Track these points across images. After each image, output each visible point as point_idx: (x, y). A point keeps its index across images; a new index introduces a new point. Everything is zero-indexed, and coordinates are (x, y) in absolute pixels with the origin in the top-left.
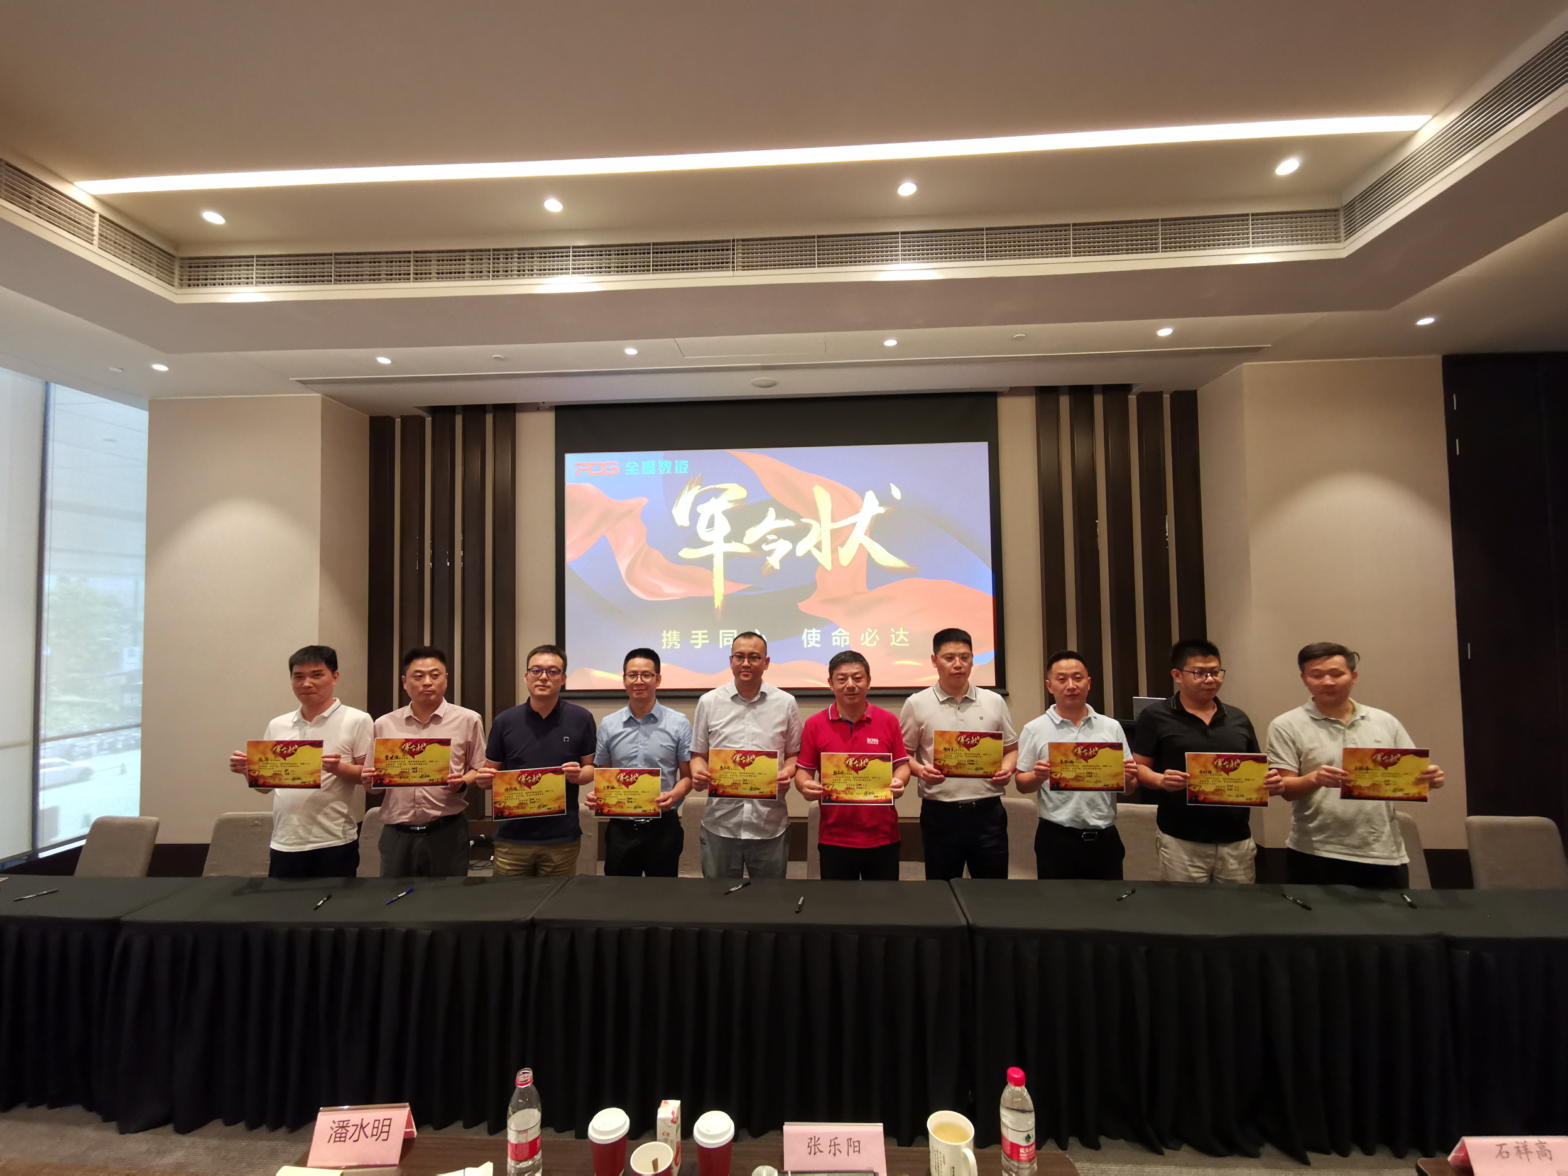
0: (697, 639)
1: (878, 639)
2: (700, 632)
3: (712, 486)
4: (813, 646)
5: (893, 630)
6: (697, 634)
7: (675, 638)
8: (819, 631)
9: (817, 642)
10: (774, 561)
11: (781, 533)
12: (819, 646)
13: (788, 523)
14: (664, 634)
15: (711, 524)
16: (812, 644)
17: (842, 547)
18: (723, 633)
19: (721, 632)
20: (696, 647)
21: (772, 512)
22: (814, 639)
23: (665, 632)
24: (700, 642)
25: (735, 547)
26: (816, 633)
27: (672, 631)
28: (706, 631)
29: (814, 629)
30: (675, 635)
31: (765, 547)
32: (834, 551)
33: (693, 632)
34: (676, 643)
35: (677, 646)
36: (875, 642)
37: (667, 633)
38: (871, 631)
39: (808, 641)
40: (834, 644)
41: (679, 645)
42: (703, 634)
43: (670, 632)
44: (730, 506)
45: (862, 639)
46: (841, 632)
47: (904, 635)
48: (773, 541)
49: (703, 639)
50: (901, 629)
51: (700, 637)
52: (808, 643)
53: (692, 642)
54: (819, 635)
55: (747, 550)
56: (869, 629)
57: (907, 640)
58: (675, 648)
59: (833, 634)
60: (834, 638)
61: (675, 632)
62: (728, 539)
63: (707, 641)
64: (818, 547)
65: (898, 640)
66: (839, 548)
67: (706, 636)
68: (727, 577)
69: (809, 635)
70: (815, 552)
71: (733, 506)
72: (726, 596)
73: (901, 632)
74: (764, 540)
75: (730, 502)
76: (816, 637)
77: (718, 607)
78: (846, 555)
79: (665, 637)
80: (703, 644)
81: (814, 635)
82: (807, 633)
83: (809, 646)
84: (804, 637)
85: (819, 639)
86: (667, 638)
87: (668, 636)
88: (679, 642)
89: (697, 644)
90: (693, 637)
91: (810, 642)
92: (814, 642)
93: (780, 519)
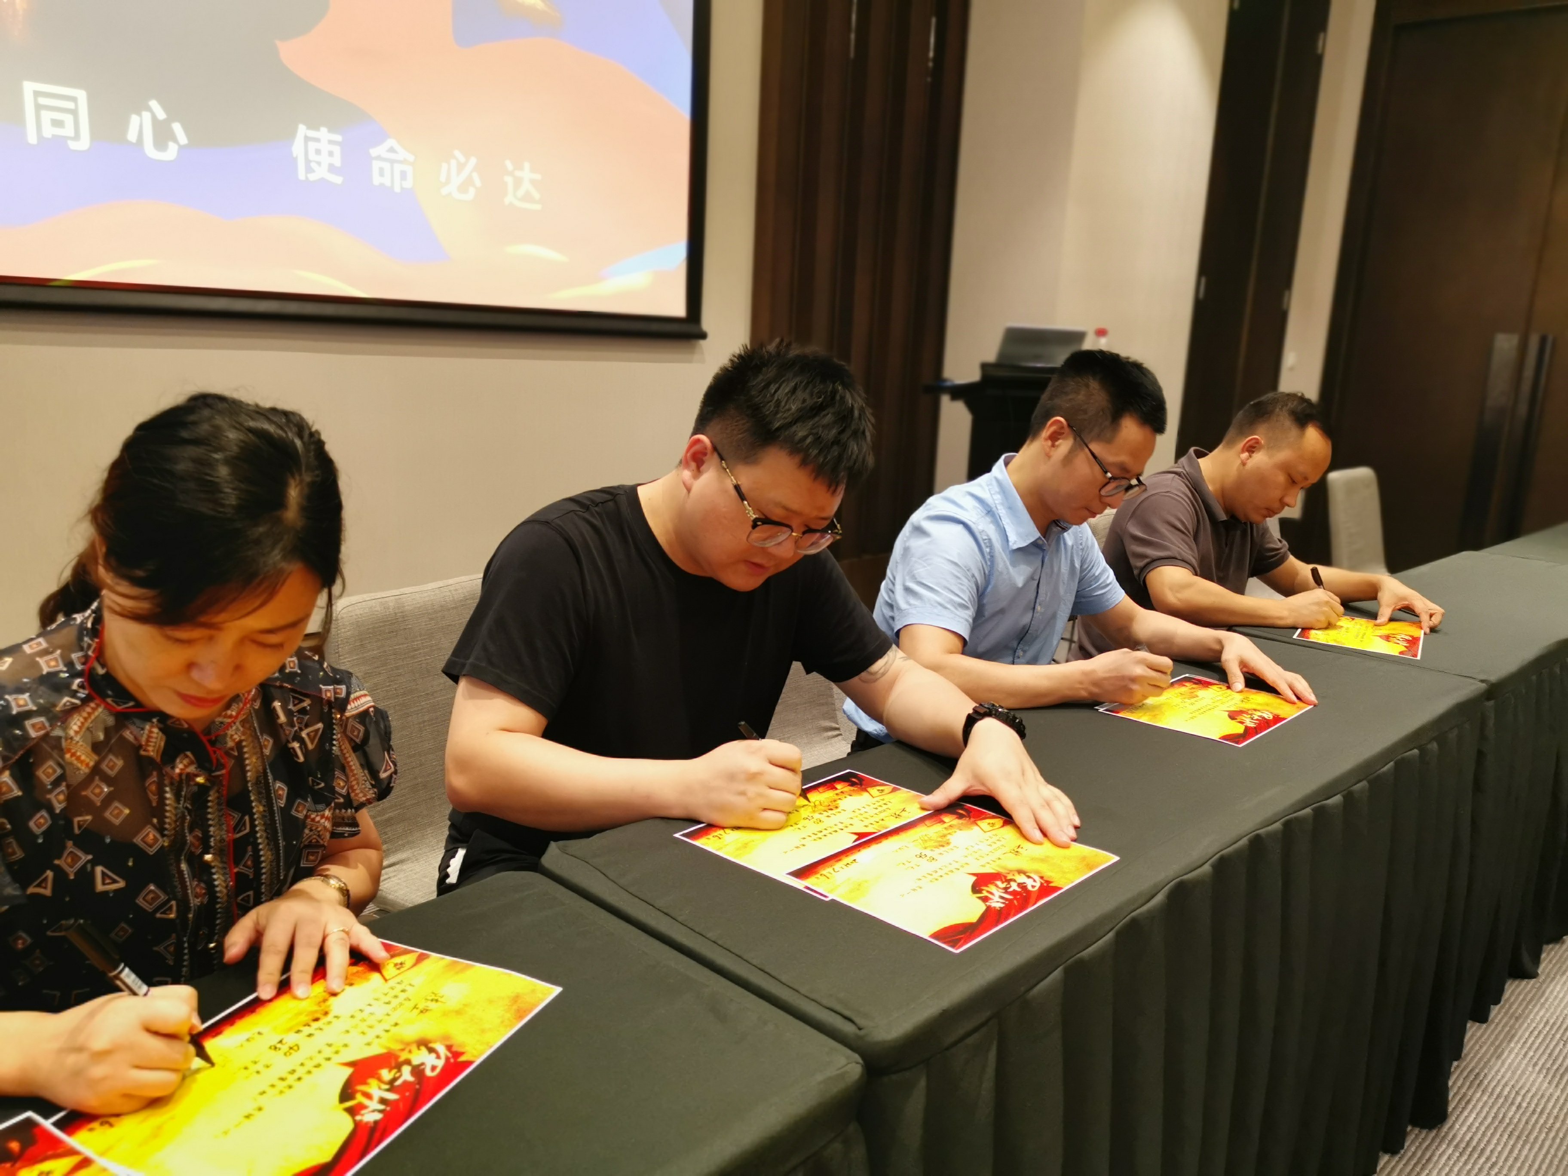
1: (478, 182)
4: (323, 180)
5: (509, 165)
8: (338, 138)
9: (332, 168)
12: (338, 180)
16: (321, 173)
18: (37, 94)
19: (30, 87)
22: (325, 160)
26: (331, 142)
29: (324, 130)
36: (472, 191)
38: (462, 159)
39: (308, 161)
40: (377, 180)
45: (443, 178)
46: (392, 150)
47: (533, 182)
50: (527, 165)
52: (309, 170)
54: (337, 150)
56: (457, 153)
57: (536, 195)
59: (374, 152)
60: (376, 165)
65: (521, 193)
69: (312, 146)
73: (526, 173)
76: (331, 154)
81: (325, 147)
82: (307, 139)
83: (312, 177)
84: (297, 148)
85: (337, 161)
91: (313, 165)
92: (325, 167)
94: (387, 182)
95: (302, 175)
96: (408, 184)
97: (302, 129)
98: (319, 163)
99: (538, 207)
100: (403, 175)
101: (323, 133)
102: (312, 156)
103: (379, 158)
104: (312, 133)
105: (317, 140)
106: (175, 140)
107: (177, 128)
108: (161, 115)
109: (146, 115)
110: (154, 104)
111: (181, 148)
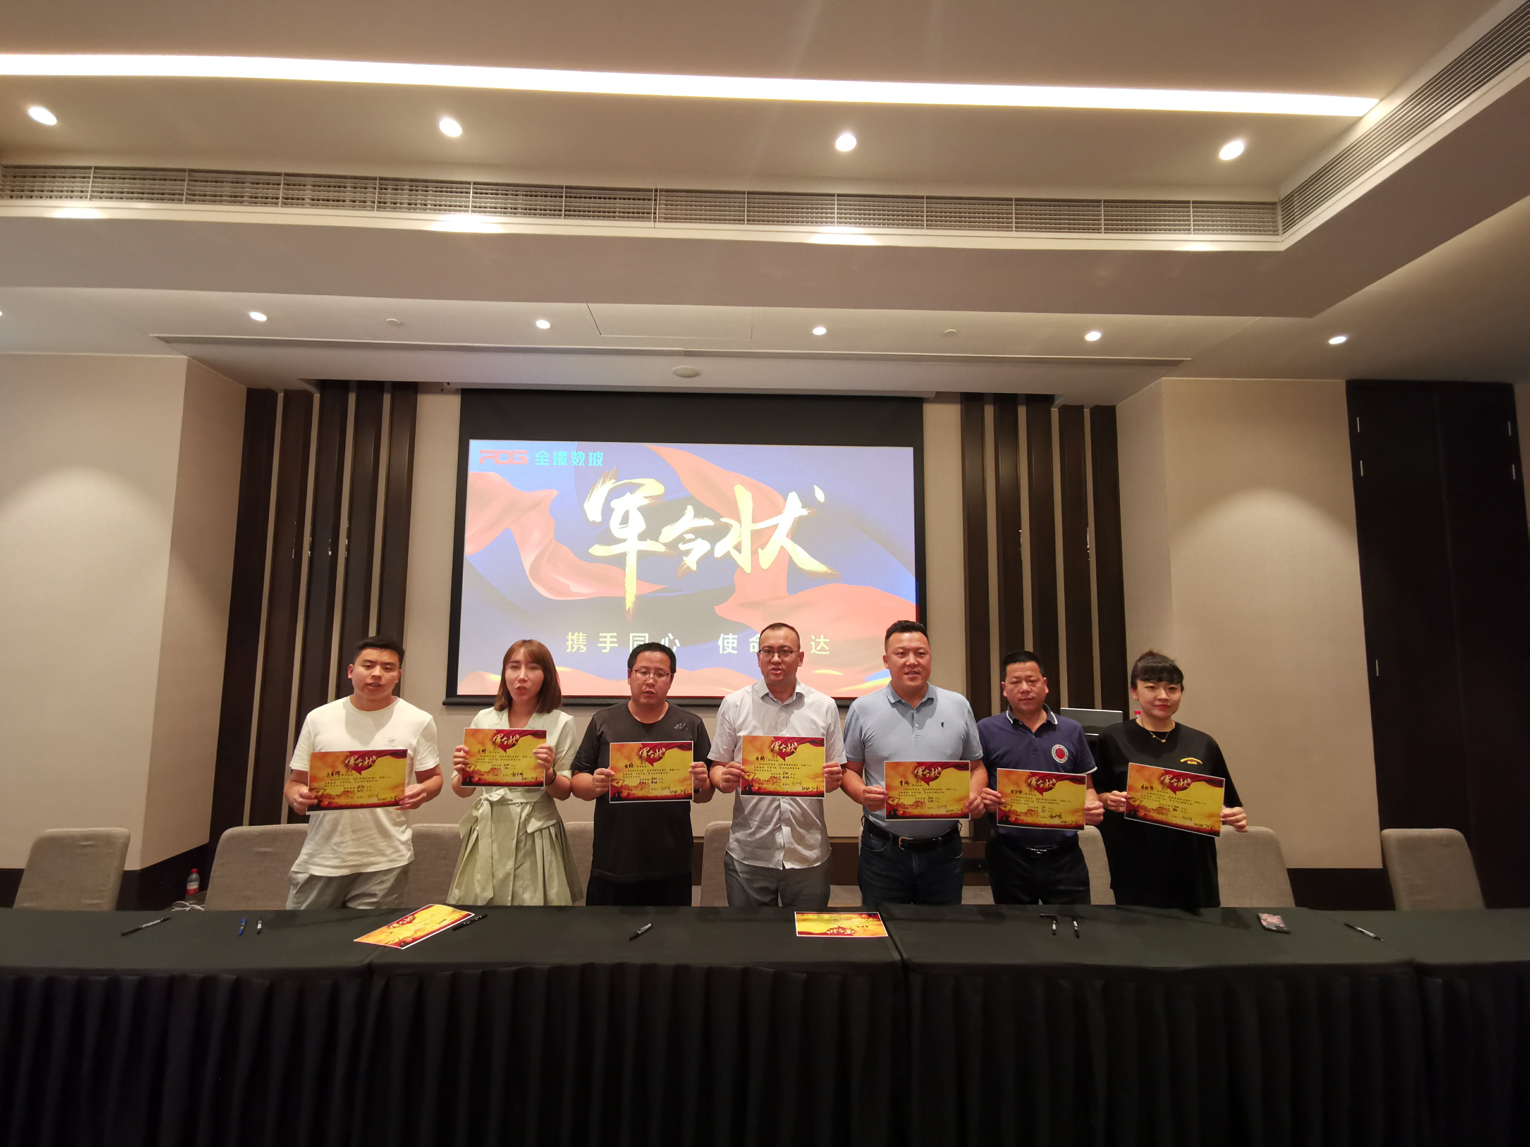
0: (605, 642)
2: (609, 635)
3: (628, 481)
4: (729, 653)
6: (606, 637)
7: (581, 640)
8: (736, 637)
9: (733, 648)
10: (691, 562)
11: (699, 533)
12: (735, 652)
13: (707, 522)
14: (570, 637)
15: (625, 520)
16: (729, 650)
17: (763, 549)
18: (634, 637)
19: (631, 635)
20: (604, 651)
21: (690, 510)
22: (731, 645)
23: (570, 634)
24: (608, 645)
25: (650, 545)
26: (733, 639)
27: (579, 633)
28: (615, 634)
29: (731, 634)
30: (581, 638)
31: (682, 547)
32: (754, 554)
33: (601, 635)
34: (582, 647)
35: (583, 649)
37: (573, 635)
39: (724, 647)
41: (585, 648)
42: (611, 637)
43: (576, 634)
44: (646, 502)
47: (824, 643)
48: (691, 540)
49: (611, 642)
50: (822, 636)
51: (608, 640)
52: (724, 649)
53: (599, 645)
54: (735, 641)
55: (662, 549)
58: (581, 651)
61: (581, 634)
62: (642, 537)
63: (616, 645)
64: (738, 548)
65: (818, 648)
66: (760, 550)
67: (615, 640)
68: (639, 577)
69: (726, 641)
70: (734, 554)
71: (649, 502)
72: (638, 598)
73: (822, 640)
74: (681, 539)
75: (646, 497)
76: (733, 643)
77: (629, 608)
78: (767, 557)
79: (570, 640)
80: (611, 647)
81: (731, 641)
82: (724, 639)
83: (725, 652)
84: (720, 642)
85: (735, 645)
86: (573, 640)
87: (573, 638)
88: (585, 645)
89: (605, 648)
90: (601, 640)
91: (726, 648)
92: (730, 648)
93: (699, 518)
95: (721, 652)
97: (722, 635)
98: (728, 647)
99: (828, 653)
101: (731, 636)
102: (726, 644)
103: (753, 642)
104: (725, 636)
105: (729, 639)
106: (676, 645)
107: (677, 641)
108: (672, 637)
110: (670, 635)
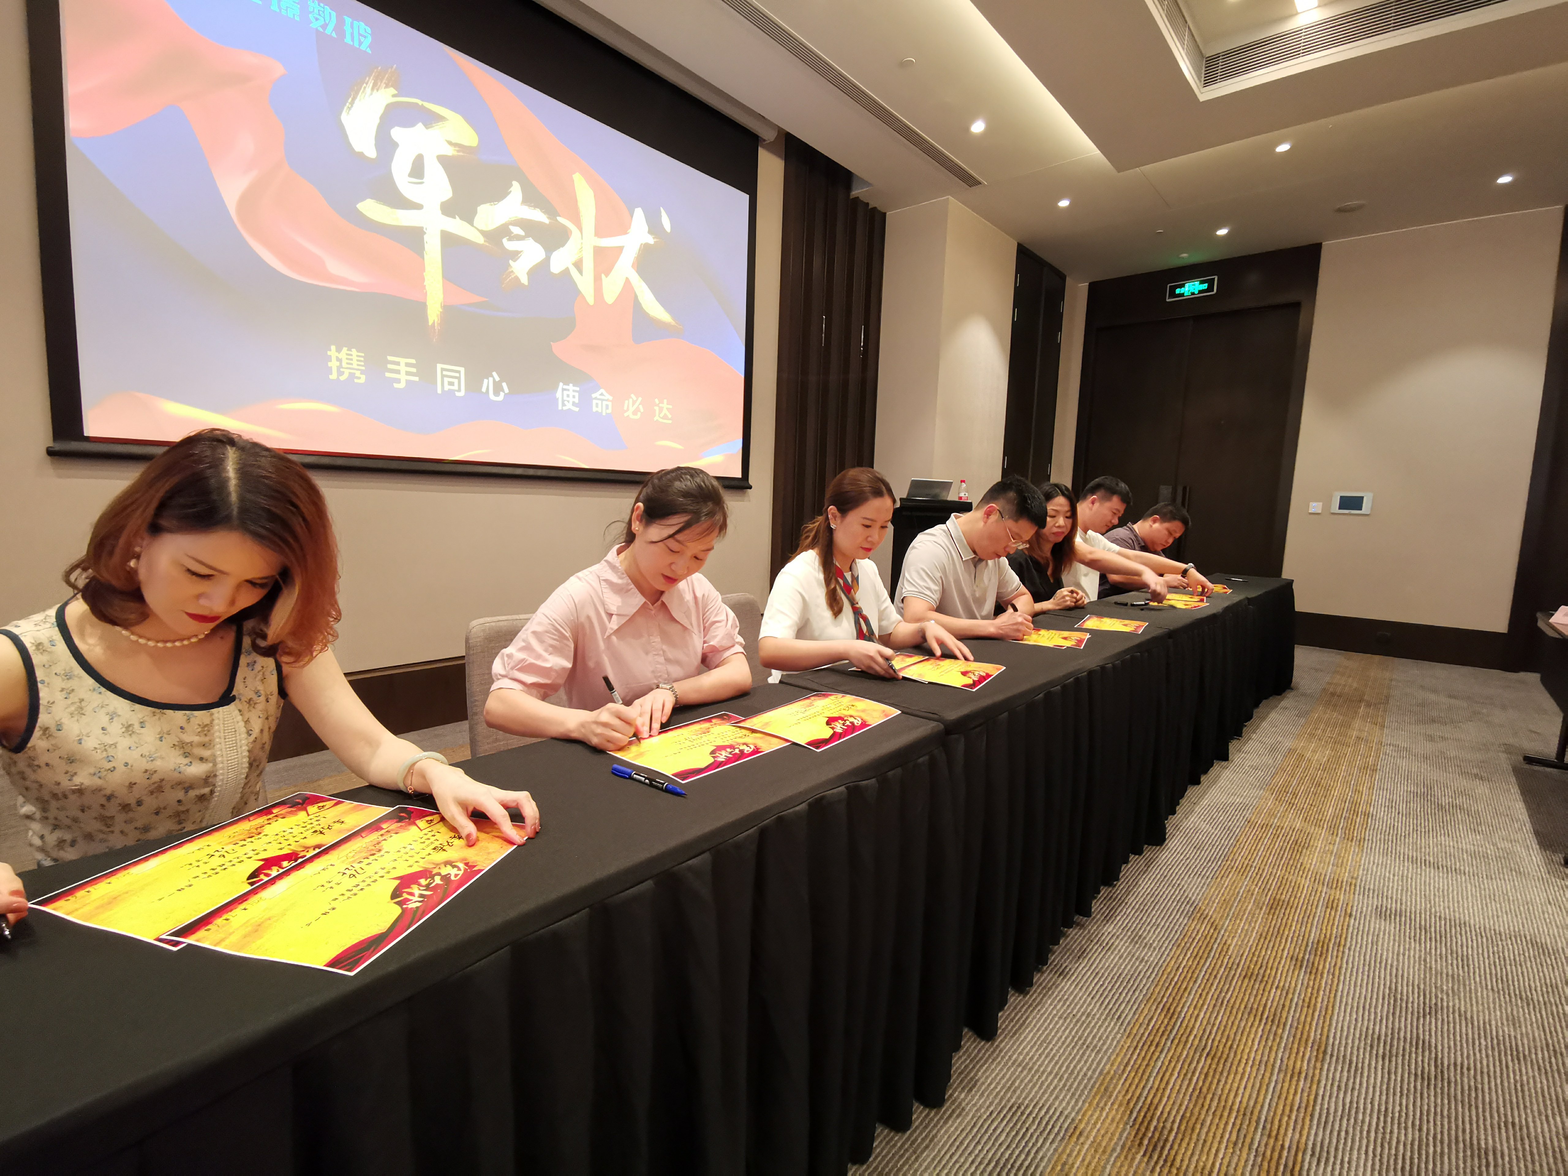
0: (398, 372)
1: (642, 410)
2: (403, 361)
3: (420, 102)
4: (569, 409)
5: (657, 401)
6: (398, 364)
7: (355, 363)
8: (578, 389)
9: (574, 404)
10: (521, 269)
11: (531, 229)
12: (577, 409)
13: (538, 216)
14: (333, 352)
15: (417, 170)
16: (569, 406)
17: (607, 275)
18: (443, 370)
19: (439, 366)
20: (396, 385)
21: (516, 189)
22: (571, 399)
23: (333, 348)
24: (403, 377)
25: (458, 227)
26: (574, 391)
27: (349, 350)
28: (413, 361)
29: (571, 385)
30: (355, 358)
31: (509, 245)
32: (598, 280)
33: (390, 358)
34: (358, 374)
35: (359, 378)
36: (639, 414)
37: (339, 350)
38: (635, 398)
39: (563, 401)
40: (595, 409)
41: (363, 377)
42: (407, 365)
43: (345, 349)
44: (450, 151)
45: (625, 408)
46: (602, 394)
47: (668, 409)
48: (519, 238)
49: (408, 373)
50: (665, 401)
51: (403, 368)
52: (563, 405)
53: (388, 375)
54: (577, 394)
55: (480, 240)
56: (632, 395)
57: (670, 416)
58: (356, 381)
59: (594, 396)
60: (595, 402)
61: (354, 352)
62: (448, 209)
63: (416, 379)
64: (578, 265)
65: (662, 415)
66: (603, 276)
67: (414, 370)
68: (448, 276)
69: (566, 393)
70: (574, 272)
71: (456, 153)
72: (448, 310)
73: (665, 405)
74: (503, 231)
75: (450, 143)
76: (574, 397)
77: (434, 322)
78: (612, 290)
79: (334, 359)
80: (407, 381)
81: (571, 393)
82: (563, 390)
83: (565, 408)
84: (559, 394)
85: (576, 400)
86: (339, 360)
87: (340, 356)
88: (362, 372)
89: (398, 381)
90: (390, 366)
91: (566, 403)
92: (571, 403)
93: (530, 206)
94: (599, 410)
95: (560, 408)
96: (609, 411)
97: (561, 384)
98: (568, 401)
99: (670, 422)
100: (607, 407)
101: (571, 387)
102: (565, 398)
103: (596, 398)
104: (565, 387)
105: (568, 390)
106: (503, 391)
107: (504, 385)
108: (497, 379)
109: (491, 379)
110: (494, 374)
111: (506, 394)
